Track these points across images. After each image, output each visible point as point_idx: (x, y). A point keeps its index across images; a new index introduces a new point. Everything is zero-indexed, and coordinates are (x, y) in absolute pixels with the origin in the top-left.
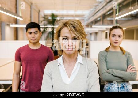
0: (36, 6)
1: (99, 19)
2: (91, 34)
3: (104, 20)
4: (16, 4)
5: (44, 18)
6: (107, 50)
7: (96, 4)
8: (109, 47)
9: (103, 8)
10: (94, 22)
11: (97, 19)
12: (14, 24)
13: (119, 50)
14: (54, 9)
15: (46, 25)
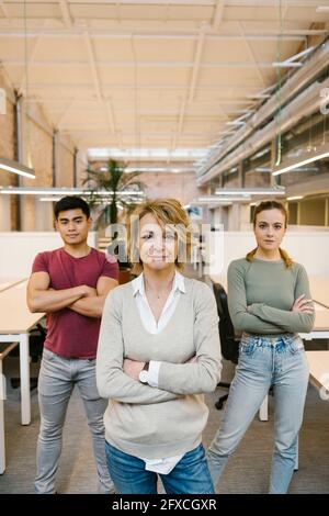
0: (68, 137)
1: (234, 170)
2: (212, 210)
3: (247, 174)
4: (15, 134)
5: (88, 171)
6: (250, 258)
7: (226, 132)
8: (255, 251)
9: (242, 142)
10: (221, 178)
11: (228, 170)
12: (11, 187)
13: (277, 258)
14: (117, 145)
15: (96, 190)
